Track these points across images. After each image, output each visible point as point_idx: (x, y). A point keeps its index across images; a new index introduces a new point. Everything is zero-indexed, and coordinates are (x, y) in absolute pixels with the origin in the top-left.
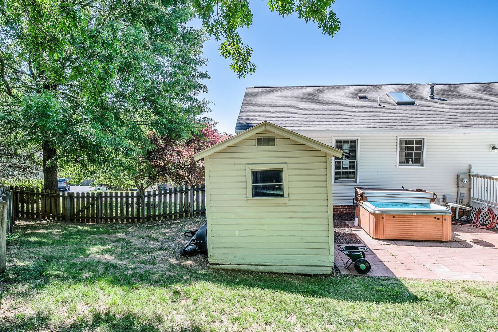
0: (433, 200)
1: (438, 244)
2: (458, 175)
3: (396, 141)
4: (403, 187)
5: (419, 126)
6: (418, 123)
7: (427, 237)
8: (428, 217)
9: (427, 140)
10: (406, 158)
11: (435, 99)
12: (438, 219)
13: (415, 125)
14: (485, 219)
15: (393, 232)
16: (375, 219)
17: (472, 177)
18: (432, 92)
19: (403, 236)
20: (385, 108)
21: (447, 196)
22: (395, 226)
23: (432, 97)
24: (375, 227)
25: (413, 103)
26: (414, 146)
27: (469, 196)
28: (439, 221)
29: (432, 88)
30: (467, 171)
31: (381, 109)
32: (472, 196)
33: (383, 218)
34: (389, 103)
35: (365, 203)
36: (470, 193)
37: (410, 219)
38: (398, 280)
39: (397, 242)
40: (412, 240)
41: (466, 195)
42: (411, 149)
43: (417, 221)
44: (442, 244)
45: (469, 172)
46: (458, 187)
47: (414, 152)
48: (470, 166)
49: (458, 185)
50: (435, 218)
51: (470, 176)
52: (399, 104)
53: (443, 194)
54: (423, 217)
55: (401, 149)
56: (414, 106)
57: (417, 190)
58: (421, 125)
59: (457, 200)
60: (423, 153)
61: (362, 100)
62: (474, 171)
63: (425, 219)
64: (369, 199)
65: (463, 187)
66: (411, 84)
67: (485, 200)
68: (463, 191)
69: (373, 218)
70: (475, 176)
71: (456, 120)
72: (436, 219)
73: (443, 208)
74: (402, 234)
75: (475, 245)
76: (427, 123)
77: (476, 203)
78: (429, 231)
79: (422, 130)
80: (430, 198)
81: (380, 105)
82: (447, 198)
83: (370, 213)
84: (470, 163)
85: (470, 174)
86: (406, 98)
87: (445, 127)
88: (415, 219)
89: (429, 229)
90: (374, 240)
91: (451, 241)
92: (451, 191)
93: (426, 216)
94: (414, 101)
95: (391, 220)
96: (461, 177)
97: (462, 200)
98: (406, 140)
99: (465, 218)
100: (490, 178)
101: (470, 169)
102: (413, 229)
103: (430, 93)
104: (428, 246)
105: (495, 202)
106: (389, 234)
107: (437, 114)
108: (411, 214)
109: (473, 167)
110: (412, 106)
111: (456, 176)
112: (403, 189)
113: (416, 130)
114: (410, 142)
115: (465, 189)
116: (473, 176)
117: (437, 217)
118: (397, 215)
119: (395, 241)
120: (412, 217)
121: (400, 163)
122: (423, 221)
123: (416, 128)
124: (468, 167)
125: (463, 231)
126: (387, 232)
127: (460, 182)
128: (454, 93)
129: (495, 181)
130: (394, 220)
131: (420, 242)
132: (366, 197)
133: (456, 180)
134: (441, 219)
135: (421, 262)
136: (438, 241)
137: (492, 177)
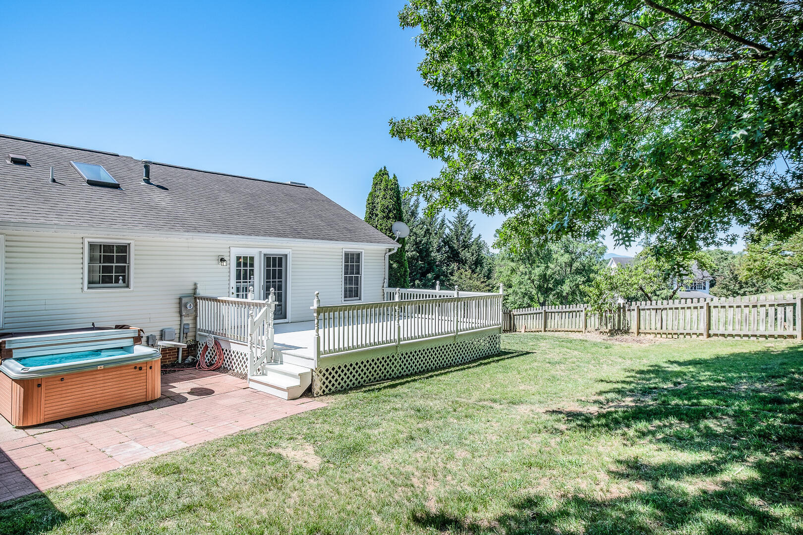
0: (137, 340)
1: (141, 408)
2: (180, 299)
3: (81, 246)
4: (93, 324)
5: (121, 224)
6: (119, 218)
7: (122, 401)
8: (124, 368)
9: (135, 245)
10: (101, 274)
11: (152, 184)
12: (140, 369)
13: (115, 221)
14: (213, 357)
15: (61, 407)
16: (22, 389)
17: (198, 301)
18: (147, 173)
19: (80, 410)
20: (65, 187)
21: (166, 331)
22: (65, 395)
23: (147, 181)
24: (22, 406)
25: (116, 187)
26: (115, 254)
27: (196, 327)
28: (142, 371)
29: (147, 168)
30: (191, 292)
31: (56, 188)
32: (198, 327)
33: (39, 385)
34: (73, 180)
35: (7, 362)
36: (196, 323)
37: (94, 376)
38: (44, 496)
39: (67, 423)
40: (97, 412)
41: (191, 326)
42: (109, 259)
43: (106, 378)
44: (146, 407)
45: (195, 294)
46: (181, 316)
47: (114, 265)
48: (195, 284)
49: (180, 312)
50: (135, 368)
51: (195, 298)
52: (91, 183)
53: (161, 328)
54: (117, 369)
55: (92, 259)
56: (117, 191)
57: (117, 327)
58: (125, 221)
59: (180, 336)
60: (128, 266)
61: (18, 166)
62: (201, 292)
63: (119, 372)
64: (16, 354)
65: (188, 315)
66: (118, 156)
67: (212, 330)
68: (187, 320)
69: (18, 389)
70: (201, 299)
71: (176, 218)
72: (138, 369)
73: (149, 350)
74: (78, 407)
75: (190, 397)
76: (134, 219)
77: (203, 336)
78: (124, 391)
79: (125, 230)
80: (133, 337)
81: (54, 181)
82: (166, 334)
83: (13, 380)
84: (195, 280)
85: (195, 297)
86: (106, 176)
87: (159, 228)
88: (102, 375)
89: (126, 387)
90: (21, 431)
91: (160, 399)
92: (172, 322)
93: (120, 367)
94: (117, 183)
95: (58, 386)
96: (184, 300)
97: (186, 333)
98: (101, 245)
99: (190, 360)
100: (215, 300)
101: (195, 289)
102: (98, 392)
103: (144, 175)
104: (122, 416)
105: (221, 332)
106: (54, 411)
107: (152, 208)
108: (95, 369)
109: (198, 286)
110: (114, 190)
111: (178, 301)
112: (94, 328)
113: (113, 230)
114: (108, 248)
115: (190, 318)
116: (199, 298)
117: (138, 366)
118: (67, 375)
119: (63, 423)
120: (97, 372)
121: (90, 283)
122: (116, 376)
123: (114, 226)
124: (193, 287)
125: (183, 380)
126: (48, 409)
127: (183, 309)
128: (180, 181)
129: (221, 304)
130: (63, 385)
131: (111, 413)
132: (10, 350)
133: (178, 306)
134: (145, 368)
135: (99, 448)
136: (140, 403)
137: (218, 298)
